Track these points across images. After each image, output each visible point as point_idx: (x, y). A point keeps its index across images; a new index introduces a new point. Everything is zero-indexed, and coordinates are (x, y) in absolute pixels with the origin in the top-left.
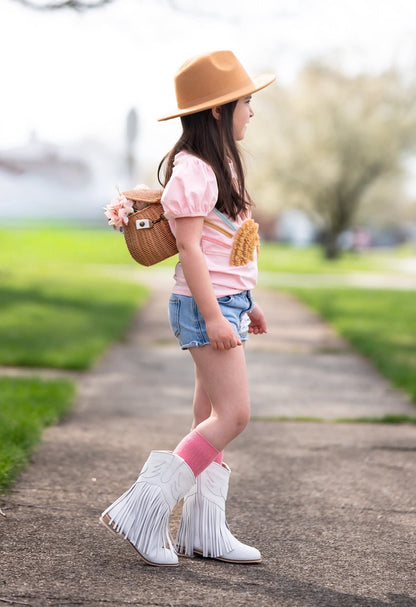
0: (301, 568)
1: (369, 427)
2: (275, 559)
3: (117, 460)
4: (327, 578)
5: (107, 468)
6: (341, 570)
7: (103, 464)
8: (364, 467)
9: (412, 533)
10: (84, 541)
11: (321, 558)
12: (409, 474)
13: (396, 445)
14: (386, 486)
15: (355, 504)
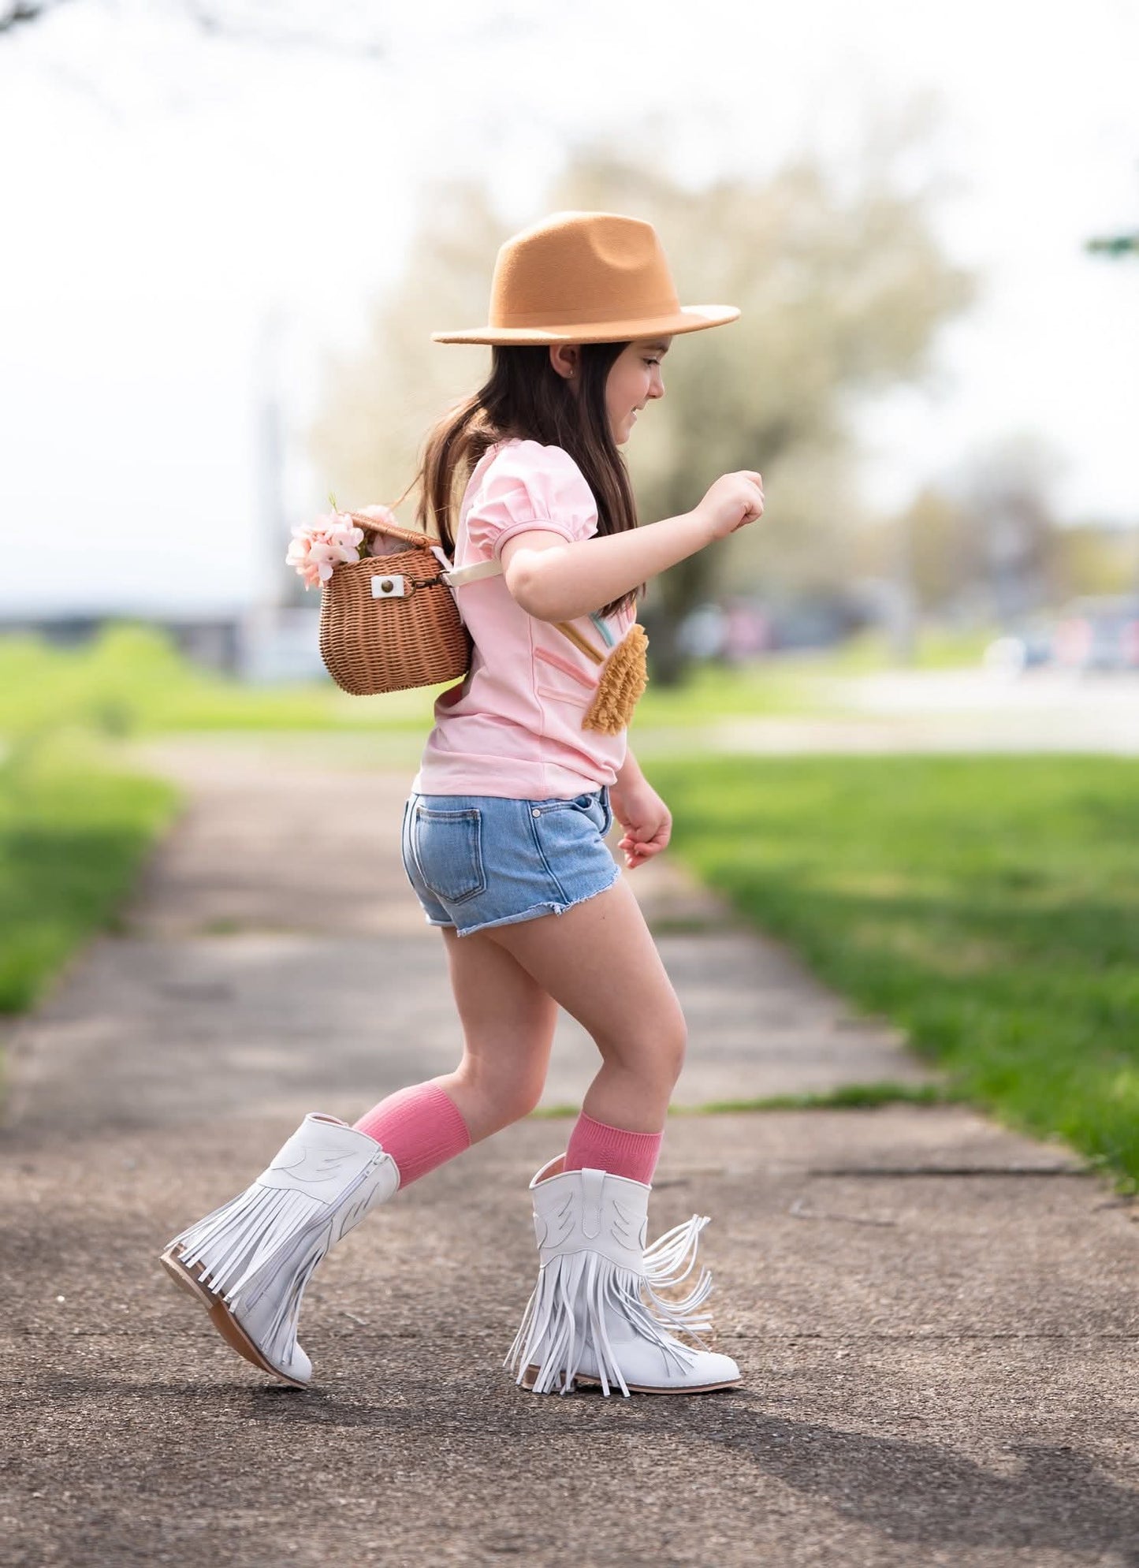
0: (639, 1502)
1: (795, 1122)
2: (564, 1481)
3: (119, 1243)
4: (709, 1522)
5: (92, 1268)
6: (746, 1500)
7: (84, 1258)
8: (791, 1225)
9: (931, 1392)
10: (46, 1462)
11: (690, 1472)
12: (912, 1238)
13: (873, 1164)
14: (852, 1272)
15: (772, 1324)
